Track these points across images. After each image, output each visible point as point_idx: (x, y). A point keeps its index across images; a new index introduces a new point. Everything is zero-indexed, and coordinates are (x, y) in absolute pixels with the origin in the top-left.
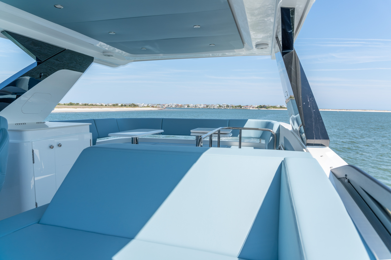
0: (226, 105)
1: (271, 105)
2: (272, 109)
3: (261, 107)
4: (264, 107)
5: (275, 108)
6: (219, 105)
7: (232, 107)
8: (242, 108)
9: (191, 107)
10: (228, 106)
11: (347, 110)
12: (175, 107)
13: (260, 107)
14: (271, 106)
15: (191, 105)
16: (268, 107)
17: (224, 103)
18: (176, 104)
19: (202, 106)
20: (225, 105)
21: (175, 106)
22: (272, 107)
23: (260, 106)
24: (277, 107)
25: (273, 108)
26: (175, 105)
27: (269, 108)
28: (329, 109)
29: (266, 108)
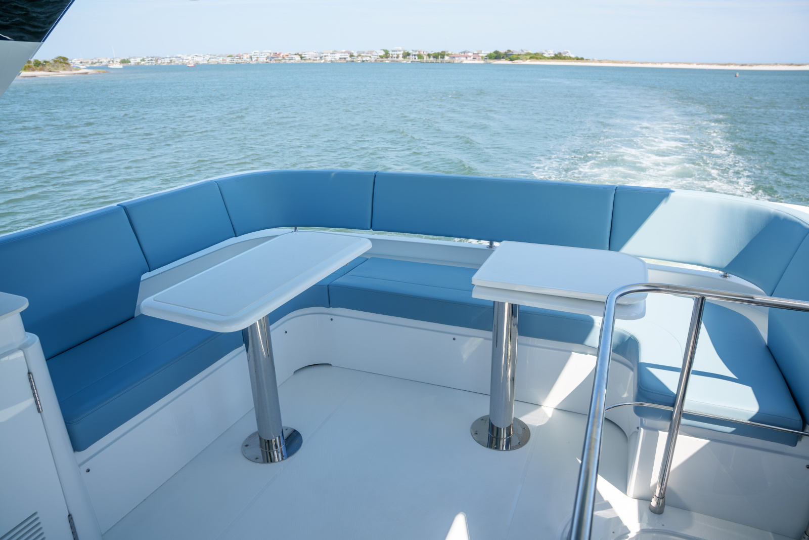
0: (402, 52)
1: (525, 52)
2: (528, 62)
3: (497, 56)
4: (508, 56)
5: (537, 58)
6: (384, 50)
7: (420, 56)
8: (447, 58)
9: (309, 59)
10: (408, 54)
11: (743, 65)
12: (268, 61)
13: (495, 55)
14: (528, 54)
15: (309, 55)
16: (515, 57)
17: (398, 47)
18: (271, 53)
19: (338, 56)
20: (398, 53)
21: (267, 58)
22: (528, 57)
23: (496, 52)
24: (545, 55)
25: (531, 58)
26: (268, 54)
27: (517, 59)
28: (689, 63)
29: (511, 60)
